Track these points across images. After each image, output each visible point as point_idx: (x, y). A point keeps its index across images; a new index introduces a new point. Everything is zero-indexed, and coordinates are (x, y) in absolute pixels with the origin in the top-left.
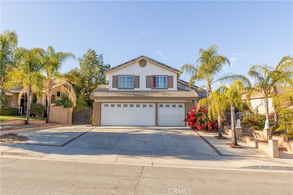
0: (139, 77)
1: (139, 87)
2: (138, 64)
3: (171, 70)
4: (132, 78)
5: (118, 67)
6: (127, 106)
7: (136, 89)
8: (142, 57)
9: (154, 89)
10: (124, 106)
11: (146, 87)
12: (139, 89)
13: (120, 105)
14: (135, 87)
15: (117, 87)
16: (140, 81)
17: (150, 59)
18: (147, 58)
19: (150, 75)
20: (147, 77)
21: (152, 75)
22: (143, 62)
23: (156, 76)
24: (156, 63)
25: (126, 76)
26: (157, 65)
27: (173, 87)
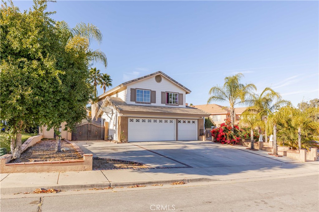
0: (155, 92)
1: (155, 102)
2: (154, 79)
3: (183, 88)
4: (148, 92)
5: (137, 79)
6: (151, 122)
7: (153, 104)
8: (160, 72)
9: (168, 105)
10: (148, 122)
11: (161, 103)
12: (155, 104)
13: (145, 120)
14: (151, 102)
15: (135, 101)
16: (156, 97)
17: (166, 76)
18: (164, 74)
19: (164, 91)
20: (162, 93)
21: (166, 92)
22: (159, 77)
23: (169, 93)
24: (171, 80)
25: (144, 90)
26: (172, 82)
27: (182, 104)
